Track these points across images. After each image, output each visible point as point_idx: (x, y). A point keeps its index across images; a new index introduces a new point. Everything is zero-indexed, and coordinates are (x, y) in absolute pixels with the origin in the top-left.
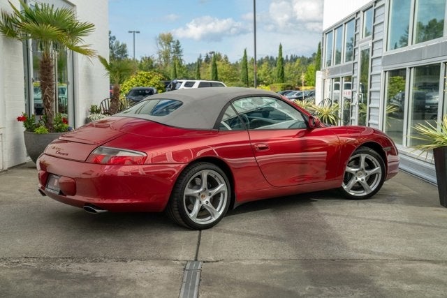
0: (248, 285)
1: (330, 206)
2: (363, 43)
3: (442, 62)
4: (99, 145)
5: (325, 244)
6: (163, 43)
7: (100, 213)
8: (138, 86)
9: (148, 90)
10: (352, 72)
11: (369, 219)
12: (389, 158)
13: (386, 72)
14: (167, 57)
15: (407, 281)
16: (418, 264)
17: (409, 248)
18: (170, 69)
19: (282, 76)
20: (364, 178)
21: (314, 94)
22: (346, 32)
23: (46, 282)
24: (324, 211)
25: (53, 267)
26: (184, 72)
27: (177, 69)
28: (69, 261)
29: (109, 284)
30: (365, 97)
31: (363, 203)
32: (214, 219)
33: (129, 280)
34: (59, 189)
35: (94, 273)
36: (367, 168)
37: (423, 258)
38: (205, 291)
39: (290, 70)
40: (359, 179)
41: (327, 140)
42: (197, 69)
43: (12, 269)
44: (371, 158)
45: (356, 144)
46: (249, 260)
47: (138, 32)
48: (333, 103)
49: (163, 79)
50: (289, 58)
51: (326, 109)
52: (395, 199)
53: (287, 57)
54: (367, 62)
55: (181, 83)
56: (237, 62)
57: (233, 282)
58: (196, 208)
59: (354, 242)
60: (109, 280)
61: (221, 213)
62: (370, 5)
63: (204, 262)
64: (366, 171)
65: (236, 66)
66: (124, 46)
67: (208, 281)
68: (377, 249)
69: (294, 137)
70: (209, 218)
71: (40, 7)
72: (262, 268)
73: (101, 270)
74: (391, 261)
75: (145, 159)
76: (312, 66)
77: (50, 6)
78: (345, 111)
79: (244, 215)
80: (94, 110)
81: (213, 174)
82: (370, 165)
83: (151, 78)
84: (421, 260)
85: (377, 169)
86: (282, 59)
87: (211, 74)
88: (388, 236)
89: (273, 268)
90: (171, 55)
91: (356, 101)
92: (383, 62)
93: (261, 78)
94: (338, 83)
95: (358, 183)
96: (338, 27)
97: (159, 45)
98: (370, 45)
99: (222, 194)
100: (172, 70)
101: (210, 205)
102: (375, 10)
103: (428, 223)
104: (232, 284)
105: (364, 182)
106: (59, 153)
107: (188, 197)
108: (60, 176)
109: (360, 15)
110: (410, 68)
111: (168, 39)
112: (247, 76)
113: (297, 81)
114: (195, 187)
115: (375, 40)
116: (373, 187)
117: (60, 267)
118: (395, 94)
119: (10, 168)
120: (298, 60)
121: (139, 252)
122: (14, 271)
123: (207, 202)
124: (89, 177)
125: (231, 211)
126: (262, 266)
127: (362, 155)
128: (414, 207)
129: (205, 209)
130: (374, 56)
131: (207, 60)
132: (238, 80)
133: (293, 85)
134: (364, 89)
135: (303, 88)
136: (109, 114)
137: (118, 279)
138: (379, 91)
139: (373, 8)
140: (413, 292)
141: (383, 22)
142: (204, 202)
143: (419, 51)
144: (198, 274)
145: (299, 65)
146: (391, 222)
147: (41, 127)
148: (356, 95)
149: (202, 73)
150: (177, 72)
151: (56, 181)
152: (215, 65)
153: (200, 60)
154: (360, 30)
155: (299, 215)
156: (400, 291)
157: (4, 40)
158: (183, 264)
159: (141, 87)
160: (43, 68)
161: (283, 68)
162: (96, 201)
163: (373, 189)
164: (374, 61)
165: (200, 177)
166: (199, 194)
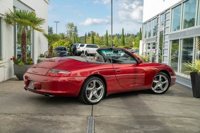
0: (114, 125)
1: (147, 97)
2: (161, 28)
3: (194, 37)
4: (51, 69)
5: (145, 110)
6: (69, 27)
7: (52, 97)
8: (59, 46)
9: (63, 48)
10: (155, 41)
11: (163, 102)
12: (172, 77)
13: (170, 41)
14: (71, 33)
15: (179, 124)
16: (183, 118)
17: (180, 113)
18: (72, 39)
19: (123, 43)
20: (161, 85)
21: (139, 51)
22: (153, 23)
23: (33, 122)
24: (144, 99)
25: (34, 117)
26: (79, 40)
27: (76, 39)
28: (41, 115)
29: (58, 123)
30: (161, 52)
31: (161, 96)
32: (98, 101)
33: (66, 122)
34: (34, 87)
35: (51, 119)
36: (162, 81)
37: (185, 116)
38: (97, 126)
39: (127, 40)
40: (159, 86)
41: (145, 68)
42: (85, 39)
43: (18, 117)
44: (164, 76)
45: (158, 71)
46: (114, 115)
47: (59, 22)
48: (147, 54)
49: (70, 43)
50: (126, 35)
51: (144, 57)
52: (174, 94)
53: (125, 34)
54: (162, 37)
55: (78, 45)
56: (103, 36)
57: (108, 123)
58: (91, 96)
59: (157, 110)
60: (58, 122)
61: (101, 98)
62: (164, 12)
63: (95, 116)
64: (162, 82)
65: (102, 38)
66: (51, 28)
67: (97, 123)
68: (166, 112)
69: (131, 67)
70: (96, 100)
71: (22, 12)
72: (119, 119)
73: (54, 118)
74: (172, 117)
75: (70, 74)
76: (137, 38)
77: (26, 11)
78: (152, 58)
79: (110, 100)
80: (41, 56)
81: (98, 81)
82: (163, 80)
83: (64, 43)
84: (184, 117)
85: (167, 81)
86: (124, 35)
87: (91, 42)
88: (171, 108)
89: (124, 119)
90: (73, 33)
91: (157, 53)
92: (169, 36)
93: (114, 43)
94: (149, 46)
95: (159, 87)
96: (150, 21)
97: (67, 28)
98: (164, 29)
99: (101, 90)
100: (74, 39)
101: (96, 94)
102: (166, 14)
103: (188, 103)
104: (107, 124)
105: (161, 87)
106: (34, 72)
107: (87, 91)
108: (35, 81)
109: (159, 16)
110: (181, 39)
111: (71, 25)
112: (108, 42)
113: (130, 45)
114: (90, 87)
115: (166, 27)
116: (165, 89)
117: (37, 117)
118: (175, 51)
119: (7, 80)
120: (130, 36)
121: (68, 112)
122: (19, 118)
123: (95, 93)
124: (47, 82)
125: (105, 97)
126: (119, 118)
127: (160, 75)
128: (182, 97)
129: (94, 96)
130: (165, 34)
131: (89, 35)
132: (104, 44)
133: (128, 47)
134: (161, 48)
135: (133, 48)
136: (48, 58)
137: (61, 122)
138: (167, 49)
139: (165, 13)
140: (181, 128)
141: (169, 20)
142: (94, 93)
143: (184, 32)
144: (93, 121)
145: (131, 38)
146: (172, 103)
147: (21, 62)
148: (157, 51)
149: (87, 41)
150: (76, 40)
151: (33, 84)
152: (93, 37)
153: (86, 35)
154: (159, 23)
155: (133, 100)
156: (176, 127)
157: (7, 25)
158: (87, 117)
159: (60, 47)
160: (22, 37)
161: (124, 39)
162: (50, 91)
163: (165, 90)
164: (165, 36)
165: (92, 83)
166: (92, 90)
